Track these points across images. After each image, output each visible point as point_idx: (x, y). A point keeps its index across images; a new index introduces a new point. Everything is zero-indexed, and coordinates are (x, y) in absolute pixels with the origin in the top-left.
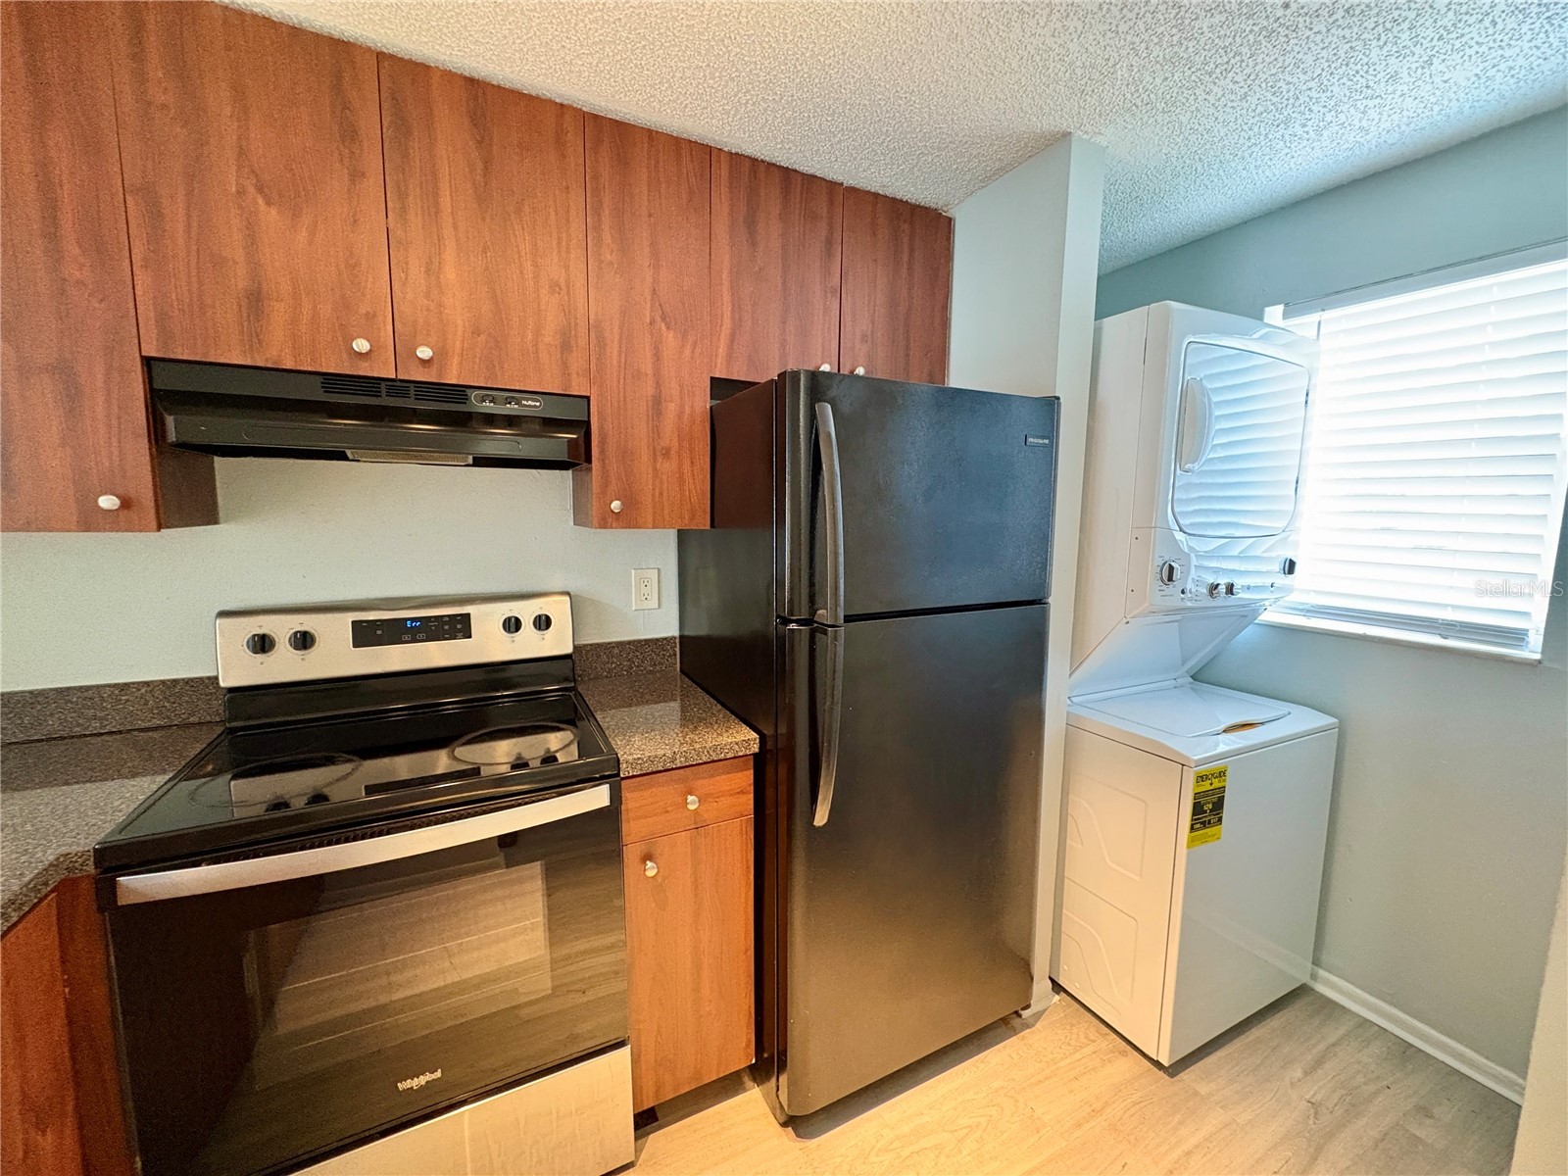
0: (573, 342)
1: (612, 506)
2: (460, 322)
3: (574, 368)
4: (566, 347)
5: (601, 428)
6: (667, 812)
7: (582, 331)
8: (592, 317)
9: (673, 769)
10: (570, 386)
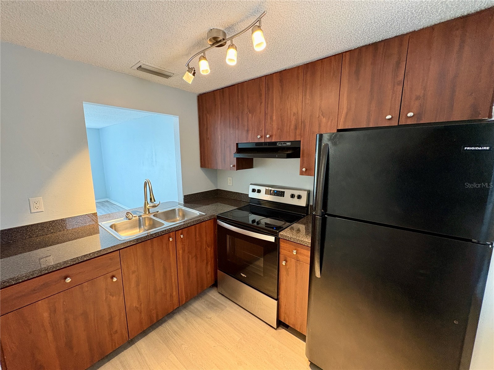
0: (298, 127)
1: (303, 170)
2: (275, 128)
3: (297, 133)
4: (296, 128)
5: (303, 149)
6: (290, 251)
7: (300, 123)
8: (303, 119)
9: (290, 241)
10: (296, 138)
